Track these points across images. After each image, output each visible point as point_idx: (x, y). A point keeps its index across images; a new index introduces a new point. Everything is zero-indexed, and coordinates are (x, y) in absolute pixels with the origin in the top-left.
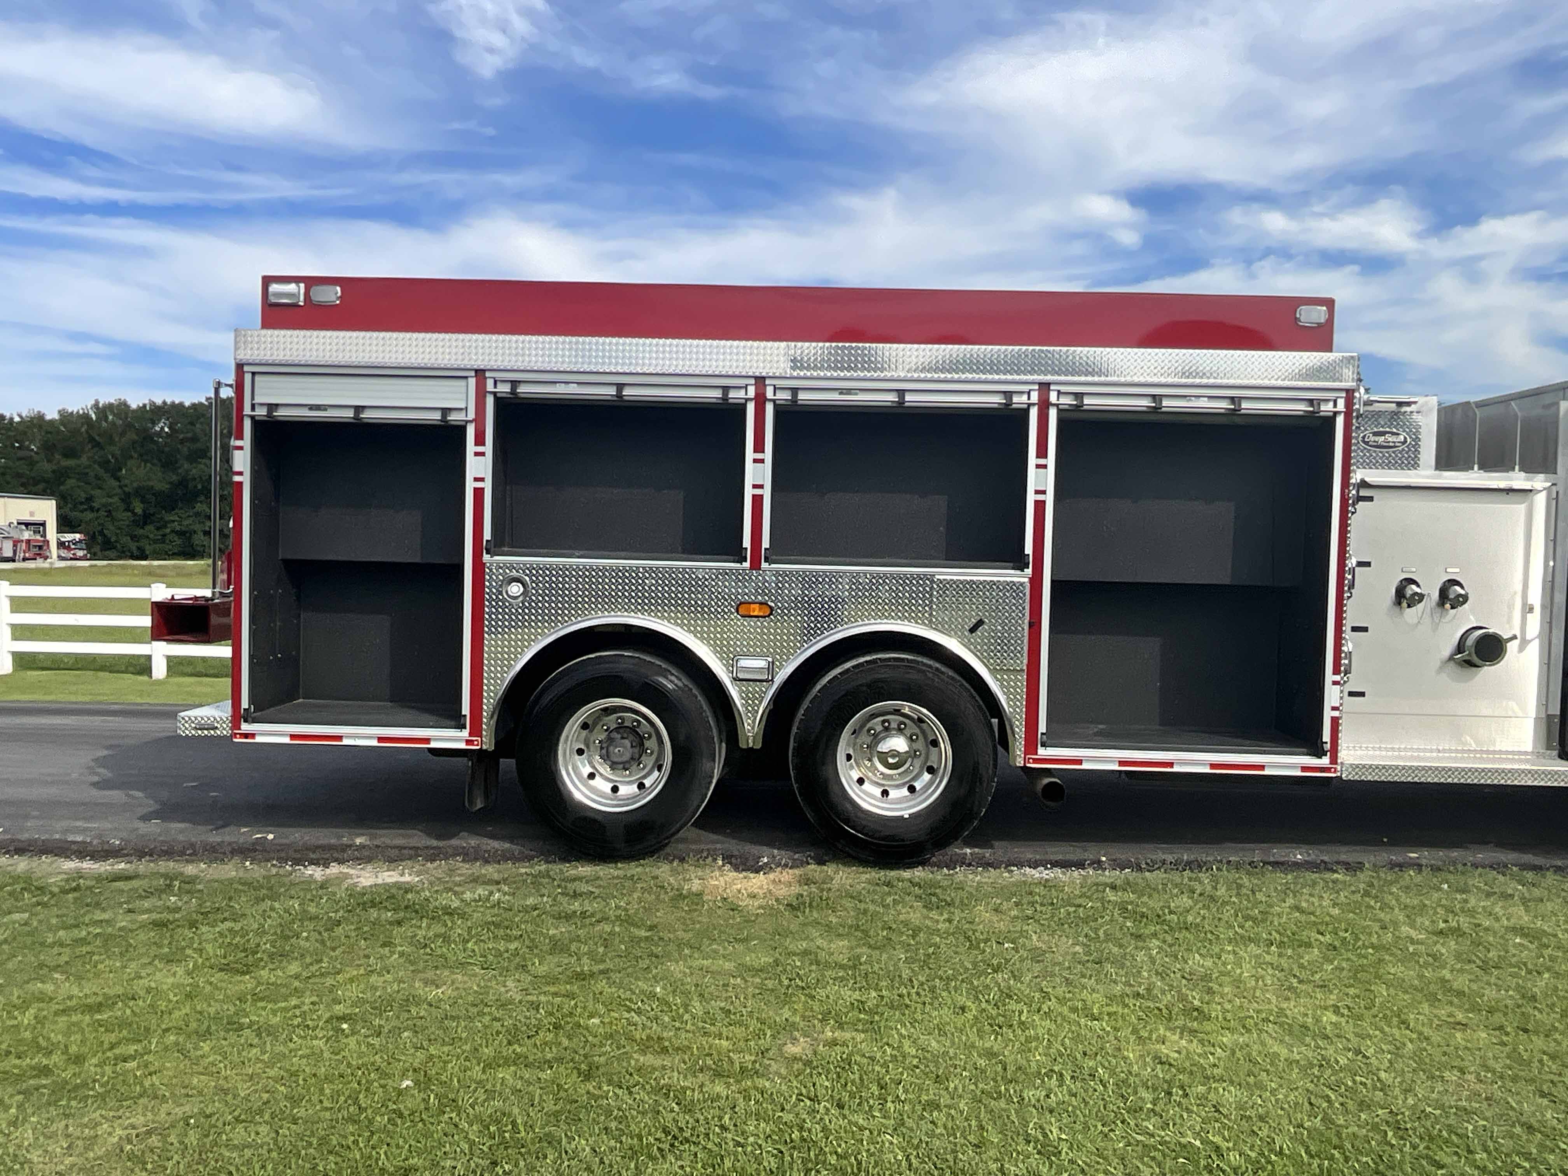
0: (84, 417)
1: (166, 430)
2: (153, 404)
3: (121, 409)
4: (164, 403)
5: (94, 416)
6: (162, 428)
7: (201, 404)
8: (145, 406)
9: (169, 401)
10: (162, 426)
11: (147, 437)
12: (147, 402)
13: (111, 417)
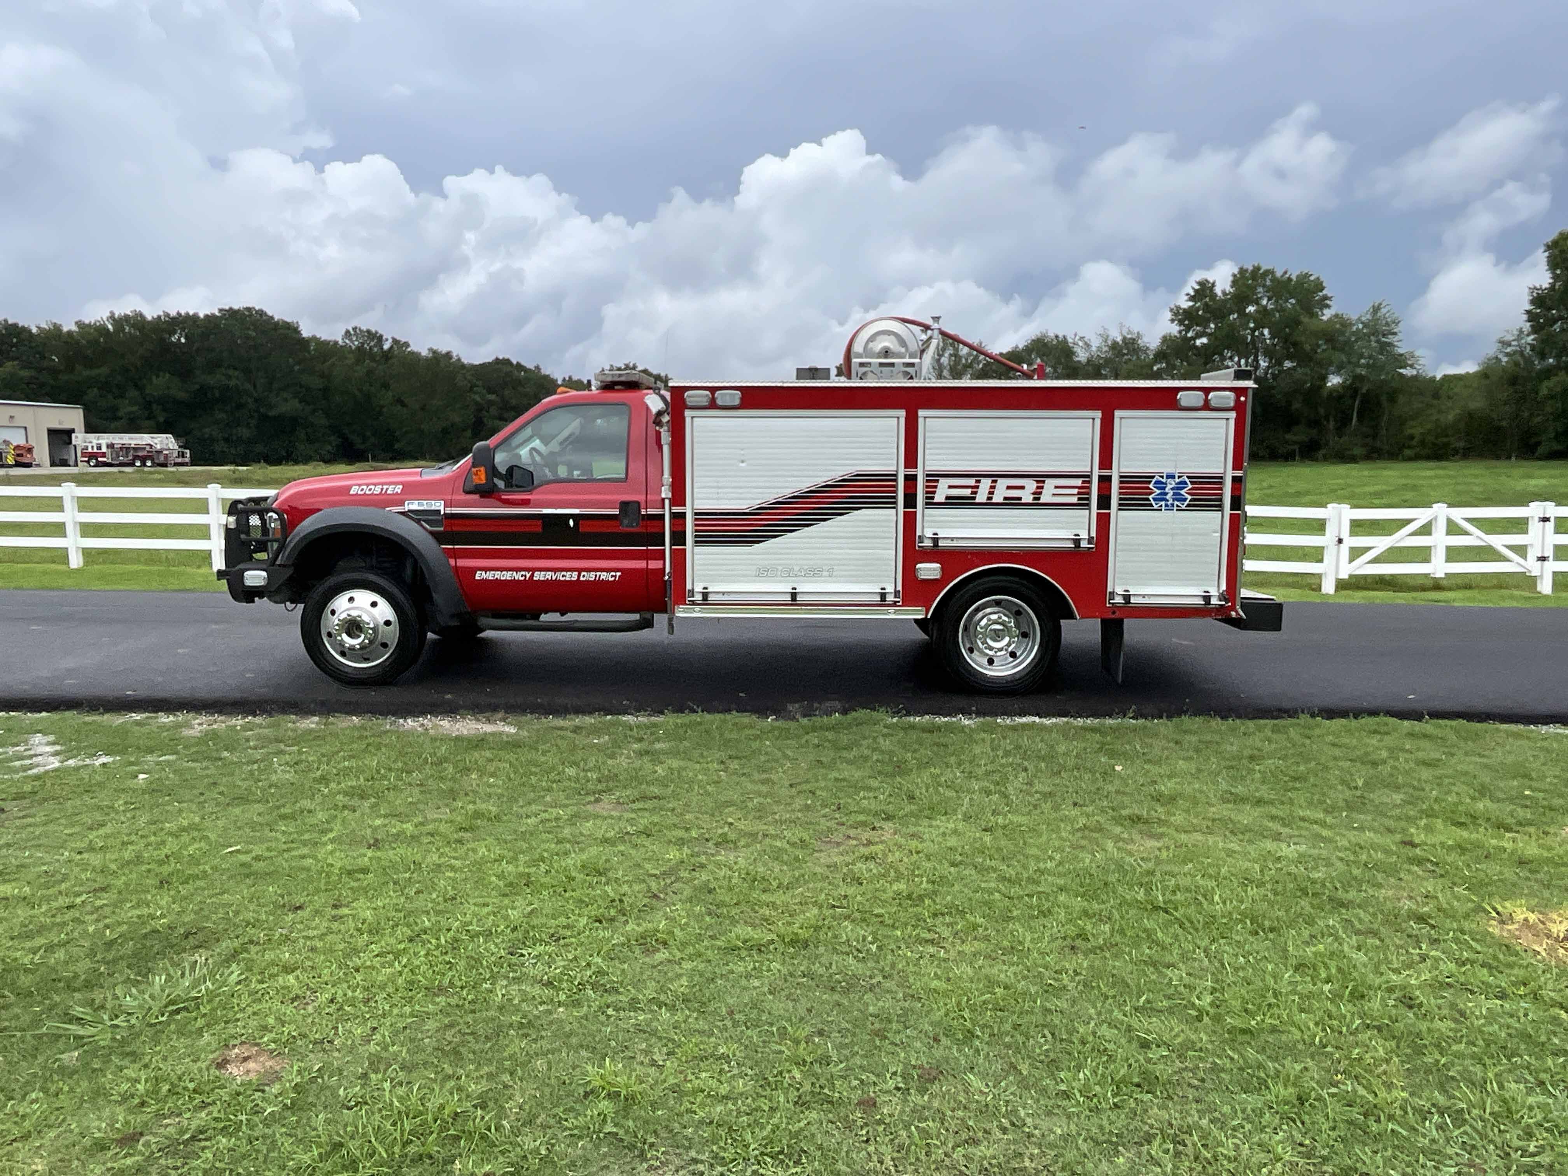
0: (101, 330)
1: (183, 340)
2: (167, 315)
3: (137, 321)
4: (179, 313)
5: (110, 327)
6: (179, 339)
7: (213, 315)
8: (159, 317)
9: (183, 313)
10: (179, 338)
11: (166, 348)
12: (161, 313)
13: (127, 329)
